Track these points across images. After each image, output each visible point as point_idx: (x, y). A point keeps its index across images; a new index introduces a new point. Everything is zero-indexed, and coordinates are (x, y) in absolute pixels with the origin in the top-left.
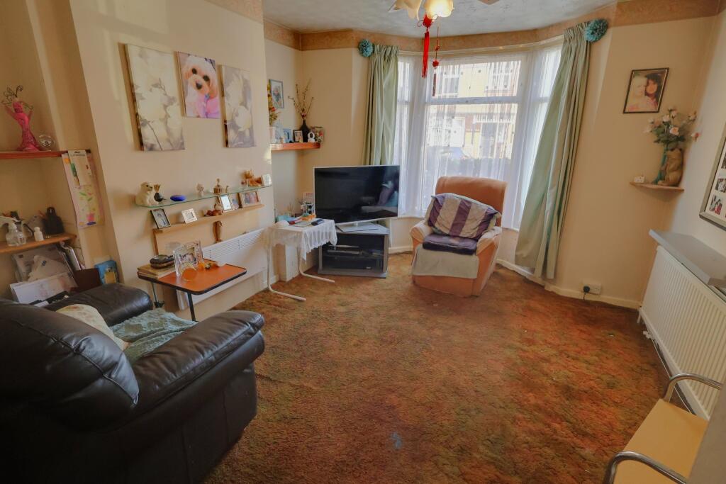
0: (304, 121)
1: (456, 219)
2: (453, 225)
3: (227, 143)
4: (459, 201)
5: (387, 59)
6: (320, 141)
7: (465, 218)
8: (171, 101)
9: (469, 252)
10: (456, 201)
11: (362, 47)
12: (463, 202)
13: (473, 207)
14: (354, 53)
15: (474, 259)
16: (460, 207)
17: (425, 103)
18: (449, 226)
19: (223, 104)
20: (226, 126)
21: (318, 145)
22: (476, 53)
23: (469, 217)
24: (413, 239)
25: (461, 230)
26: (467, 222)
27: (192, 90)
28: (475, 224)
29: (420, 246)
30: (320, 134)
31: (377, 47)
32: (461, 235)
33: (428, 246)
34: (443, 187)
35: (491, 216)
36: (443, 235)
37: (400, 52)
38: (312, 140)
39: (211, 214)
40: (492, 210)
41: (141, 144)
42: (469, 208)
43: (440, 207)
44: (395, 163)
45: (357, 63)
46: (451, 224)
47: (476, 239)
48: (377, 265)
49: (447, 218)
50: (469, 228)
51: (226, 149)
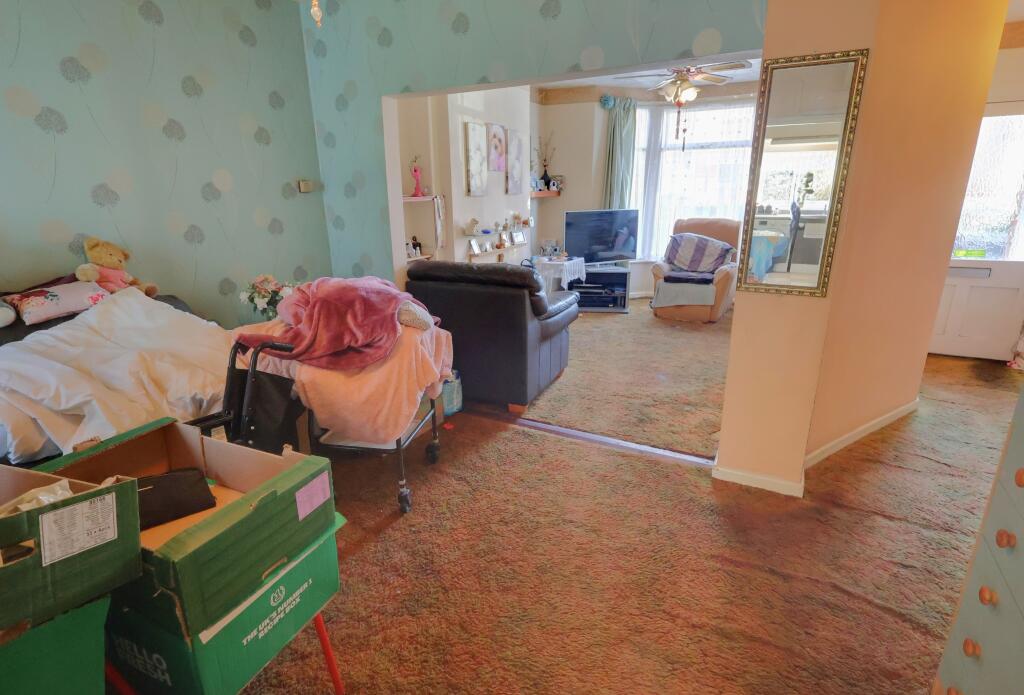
0: (546, 171)
1: (694, 256)
2: (692, 261)
3: (507, 191)
4: (697, 240)
5: (627, 110)
6: (561, 189)
7: (703, 254)
8: (483, 159)
9: (707, 282)
10: (693, 239)
11: (603, 101)
12: (701, 240)
13: (710, 244)
14: (597, 107)
15: (711, 288)
16: (697, 245)
17: (662, 149)
18: (688, 263)
19: (507, 159)
20: (507, 177)
21: (559, 193)
22: (711, 102)
23: (707, 253)
24: (654, 275)
25: (699, 265)
26: (705, 258)
27: (493, 150)
28: (712, 259)
29: (662, 280)
30: (561, 183)
31: (618, 101)
32: (699, 270)
33: (668, 279)
34: (681, 227)
35: (727, 251)
36: (681, 270)
37: (639, 103)
38: (554, 188)
39: (498, 247)
40: (728, 246)
41: (469, 191)
42: (706, 245)
43: (679, 245)
44: (632, 208)
45: (599, 115)
46: (689, 259)
47: (713, 273)
48: (619, 303)
49: (685, 255)
50: (706, 264)
51: (507, 196)
